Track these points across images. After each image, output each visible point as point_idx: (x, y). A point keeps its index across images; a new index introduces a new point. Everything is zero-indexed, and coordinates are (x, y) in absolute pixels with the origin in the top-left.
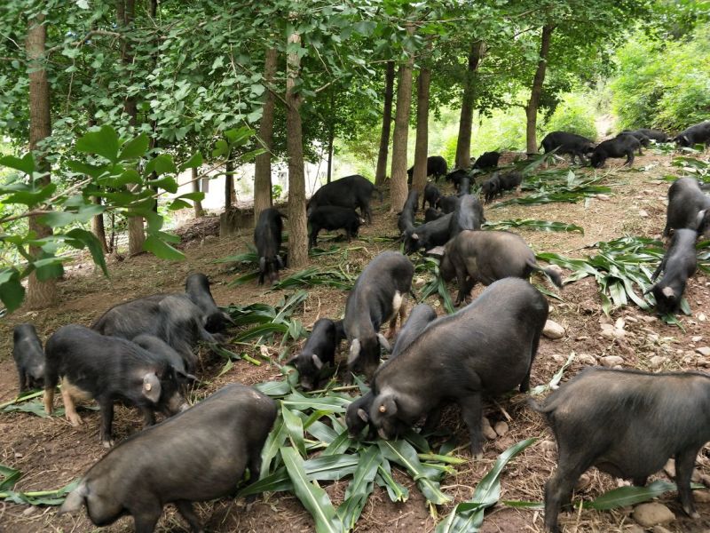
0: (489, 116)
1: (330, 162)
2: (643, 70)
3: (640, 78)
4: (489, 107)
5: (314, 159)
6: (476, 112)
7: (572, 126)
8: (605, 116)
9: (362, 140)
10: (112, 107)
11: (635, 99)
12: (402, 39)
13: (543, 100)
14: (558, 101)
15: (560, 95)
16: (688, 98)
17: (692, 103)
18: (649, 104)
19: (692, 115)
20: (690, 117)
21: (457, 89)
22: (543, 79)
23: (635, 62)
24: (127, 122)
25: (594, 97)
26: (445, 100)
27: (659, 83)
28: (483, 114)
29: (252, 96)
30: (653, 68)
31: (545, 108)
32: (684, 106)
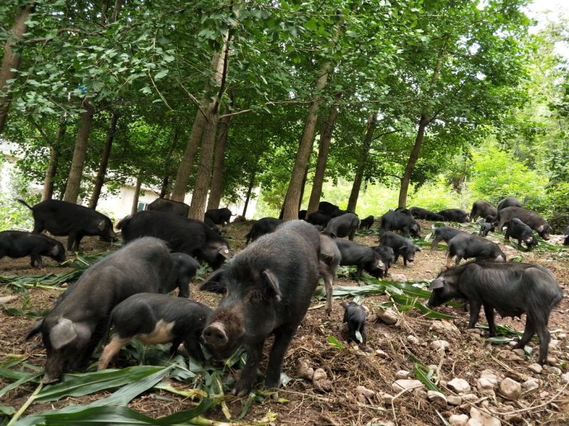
0: (373, 183)
31: (415, 182)
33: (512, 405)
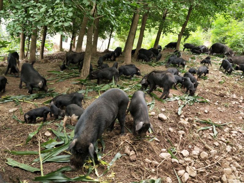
0: (166, 35)
1: (110, 40)
2: (223, 28)
3: (221, 31)
4: (166, 32)
6: (162, 33)
7: (195, 43)
8: (208, 42)
11: (218, 38)
14: (190, 35)
15: (191, 33)
16: (235, 41)
17: (236, 43)
18: (222, 41)
19: (235, 47)
20: (234, 48)
21: (158, 23)
23: (221, 25)
25: (205, 34)
26: (153, 26)
27: (227, 34)
28: (164, 34)
30: (226, 28)
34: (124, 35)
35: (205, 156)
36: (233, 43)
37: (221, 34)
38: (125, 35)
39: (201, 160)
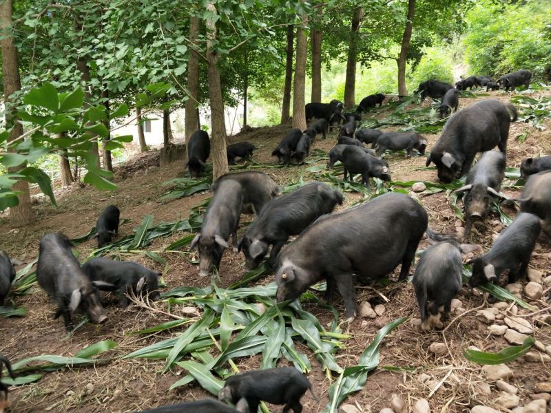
0: (369, 67)
1: (245, 106)
2: (488, 28)
3: (486, 34)
4: (368, 60)
5: (233, 103)
6: (358, 64)
7: (433, 73)
8: (460, 65)
9: (270, 88)
10: (67, 66)
11: (482, 51)
12: (295, 6)
13: (410, 53)
14: (422, 54)
15: (424, 49)
16: (524, 49)
17: (526, 53)
18: (493, 55)
19: (526, 62)
20: (525, 64)
21: (343, 46)
22: (410, 37)
23: (481, 22)
24: (79, 78)
25: (451, 50)
26: (334, 55)
27: (501, 37)
28: (364, 66)
29: (177, 54)
30: (496, 26)
31: (412, 59)
32: (520, 55)
33: (536, 305)
34: (272, 90)
35: (537, 290)
36: (518, 54)
37: (486, 42)
38: (275, 89)
39: (531, 301)
